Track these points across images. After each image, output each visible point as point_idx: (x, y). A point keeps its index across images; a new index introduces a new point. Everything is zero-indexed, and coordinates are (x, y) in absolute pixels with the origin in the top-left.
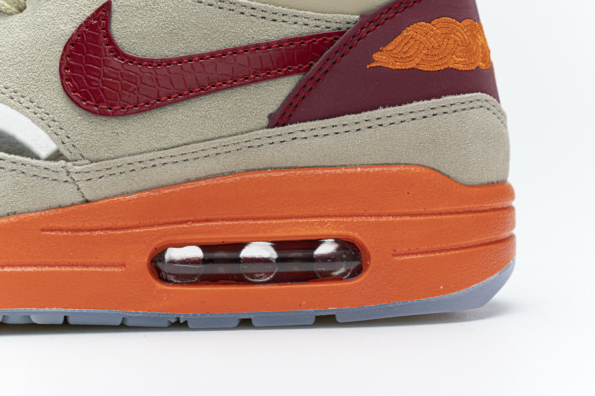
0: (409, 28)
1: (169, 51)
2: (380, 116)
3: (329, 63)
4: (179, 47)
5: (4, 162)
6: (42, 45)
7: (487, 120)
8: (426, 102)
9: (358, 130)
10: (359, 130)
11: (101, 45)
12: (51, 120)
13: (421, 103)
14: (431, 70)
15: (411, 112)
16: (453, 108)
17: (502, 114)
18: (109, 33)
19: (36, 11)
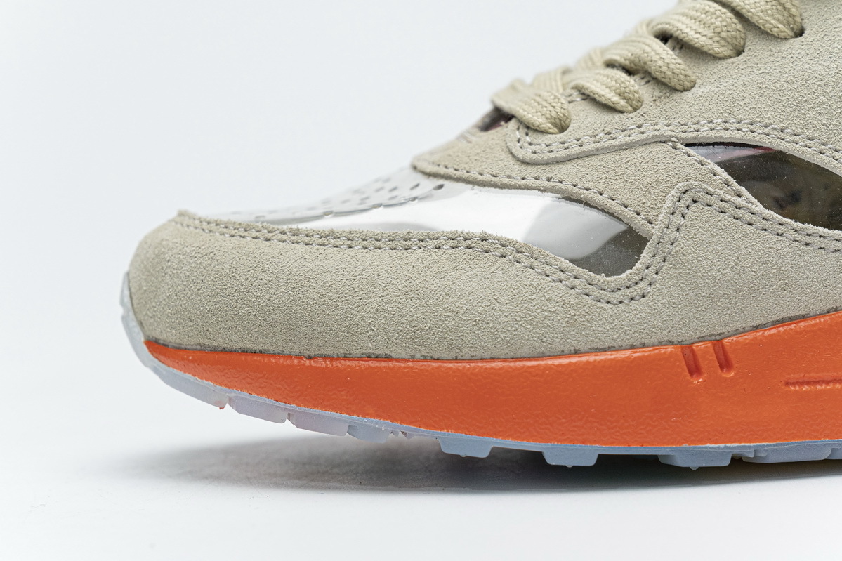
5: (825, 240)
19: (827, 33)
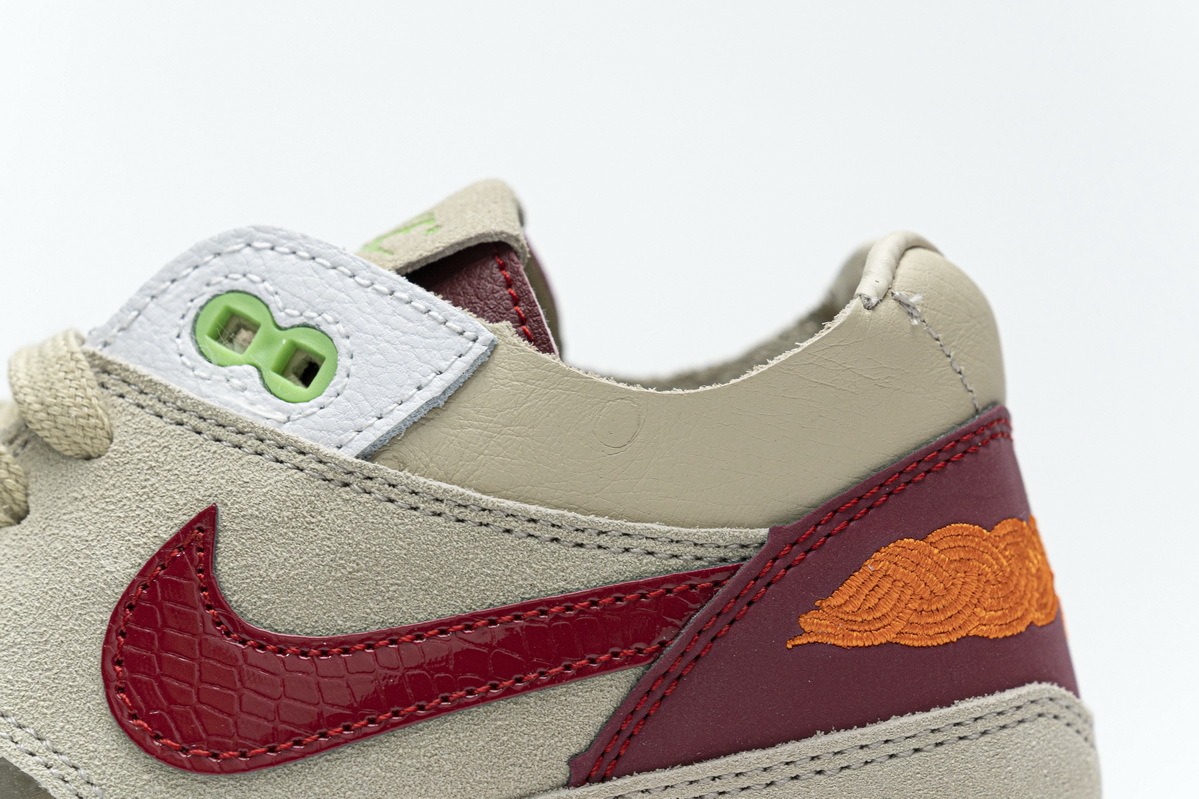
0: (877, 555)
1: (346, 620)
2: (819, 753)
3: (704, 640)
4: (368, 611)
6: (63, 606)
7: (1055, 745)
8: (919, 716)
9: (768, 785)
10: (772, 783)
11: (195, 609)
12: (83, 781)
13: (908, 719)
14: (929, 643)
15: (886, 742)
16: (980, 726)
17: (1086, 721)
18: (213, 581)
19: (51, 523)
